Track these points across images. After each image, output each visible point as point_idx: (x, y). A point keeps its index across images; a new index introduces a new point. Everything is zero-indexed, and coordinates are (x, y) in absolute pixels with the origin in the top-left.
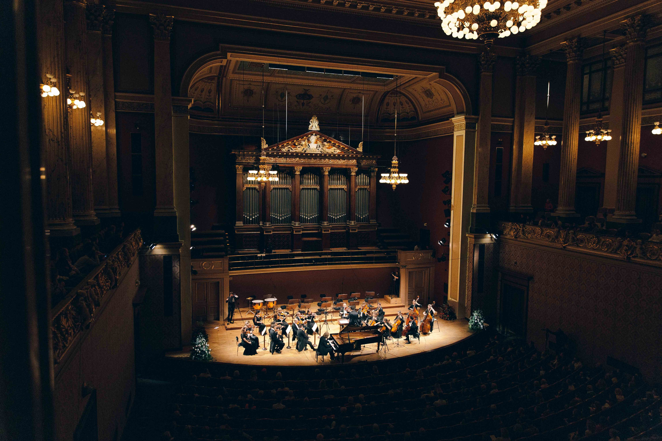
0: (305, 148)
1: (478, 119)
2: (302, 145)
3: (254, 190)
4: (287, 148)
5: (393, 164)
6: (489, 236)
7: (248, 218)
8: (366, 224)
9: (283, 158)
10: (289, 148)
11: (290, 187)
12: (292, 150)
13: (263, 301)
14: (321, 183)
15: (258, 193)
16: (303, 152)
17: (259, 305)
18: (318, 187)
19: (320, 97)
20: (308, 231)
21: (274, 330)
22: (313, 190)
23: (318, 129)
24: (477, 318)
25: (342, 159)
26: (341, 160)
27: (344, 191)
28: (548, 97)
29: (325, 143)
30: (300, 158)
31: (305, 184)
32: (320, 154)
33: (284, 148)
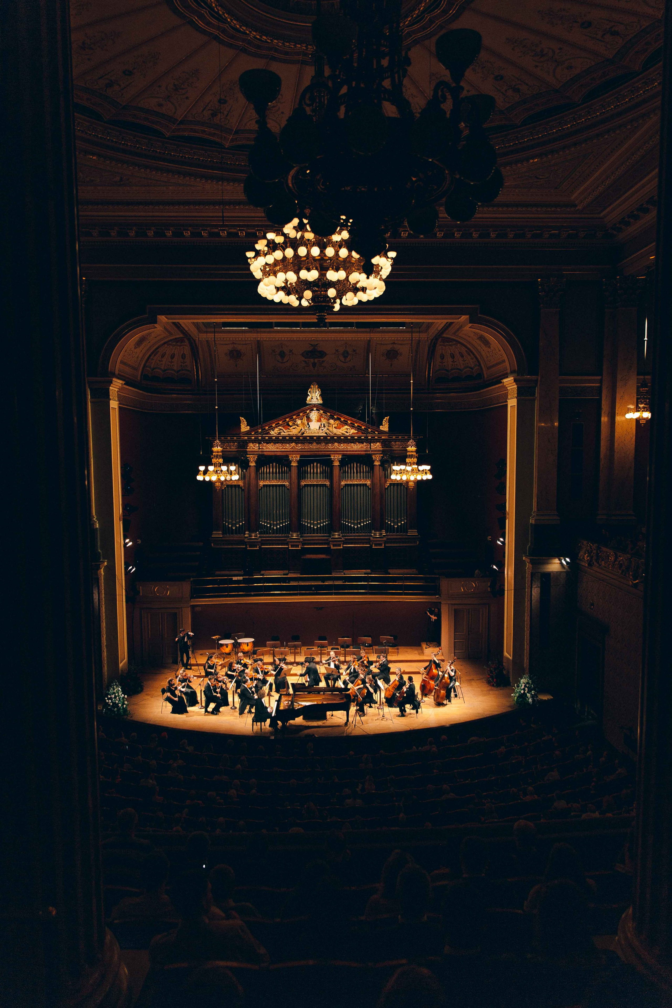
0: (303, 428)
1: (537, 381)
2: (298, 426)
3: (237, 489)
4: (278, 429)
5: (409, 452)
6: (557, 561)
7: (230, 526)
8: (402, 535)
9: (272, 443)
10: (281, 429)
11: (288, 483)
12: (284, 432)
13: (233, 641)
14: (330, 476)
15: (243, 492)
16: (299, 434)
17: (227, 647)
18: (328, 483)
19: (337, 353)
20: (311, 545)
21: (210, 684)
22: (321, 488)
23: (320, 402)
24: (525, 686)
25: (359, 443)
26: (357, 443)
27: (367, 488)
28: (646, 341)
29: (332, 421)
30: (296, 444)
31: (309, 479)
32: (325, 437)
33: (273, 430)
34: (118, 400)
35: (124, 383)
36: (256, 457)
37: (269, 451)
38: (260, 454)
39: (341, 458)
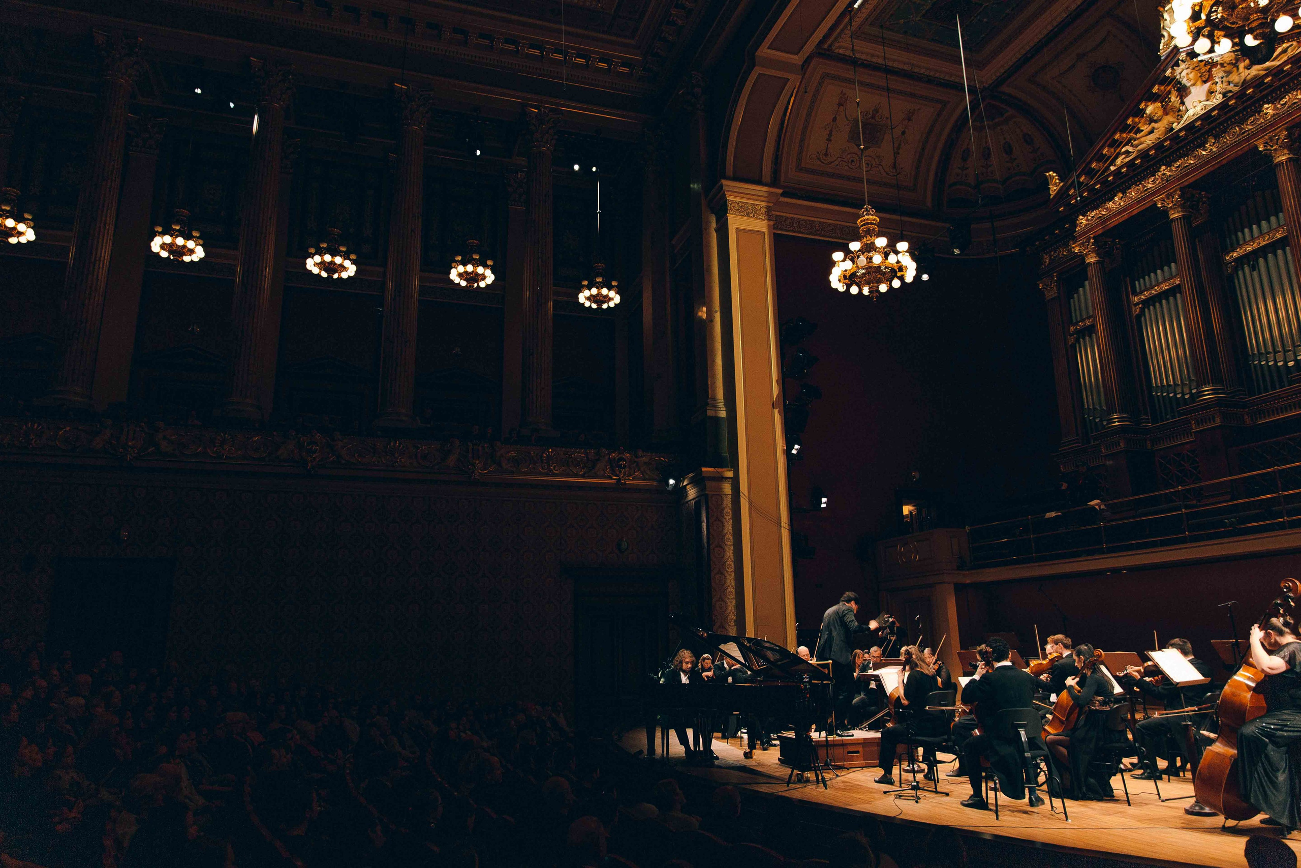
0: (1172, 120)
4: (1121, 157)
7: (1098, 420)
9: (1119, 194)
10: (1125, 152)
12: (1132, 154)
16: (1164, 136)
30: (1169, 165)
31: (1241, 242)
32: (1221, 107)
33: (1113, 163)
34: (768, 220)
35: (780, 191)
36: (1092, 241)
37: (1115, 216)
38: (1100, 232)
39: (1287, 137)
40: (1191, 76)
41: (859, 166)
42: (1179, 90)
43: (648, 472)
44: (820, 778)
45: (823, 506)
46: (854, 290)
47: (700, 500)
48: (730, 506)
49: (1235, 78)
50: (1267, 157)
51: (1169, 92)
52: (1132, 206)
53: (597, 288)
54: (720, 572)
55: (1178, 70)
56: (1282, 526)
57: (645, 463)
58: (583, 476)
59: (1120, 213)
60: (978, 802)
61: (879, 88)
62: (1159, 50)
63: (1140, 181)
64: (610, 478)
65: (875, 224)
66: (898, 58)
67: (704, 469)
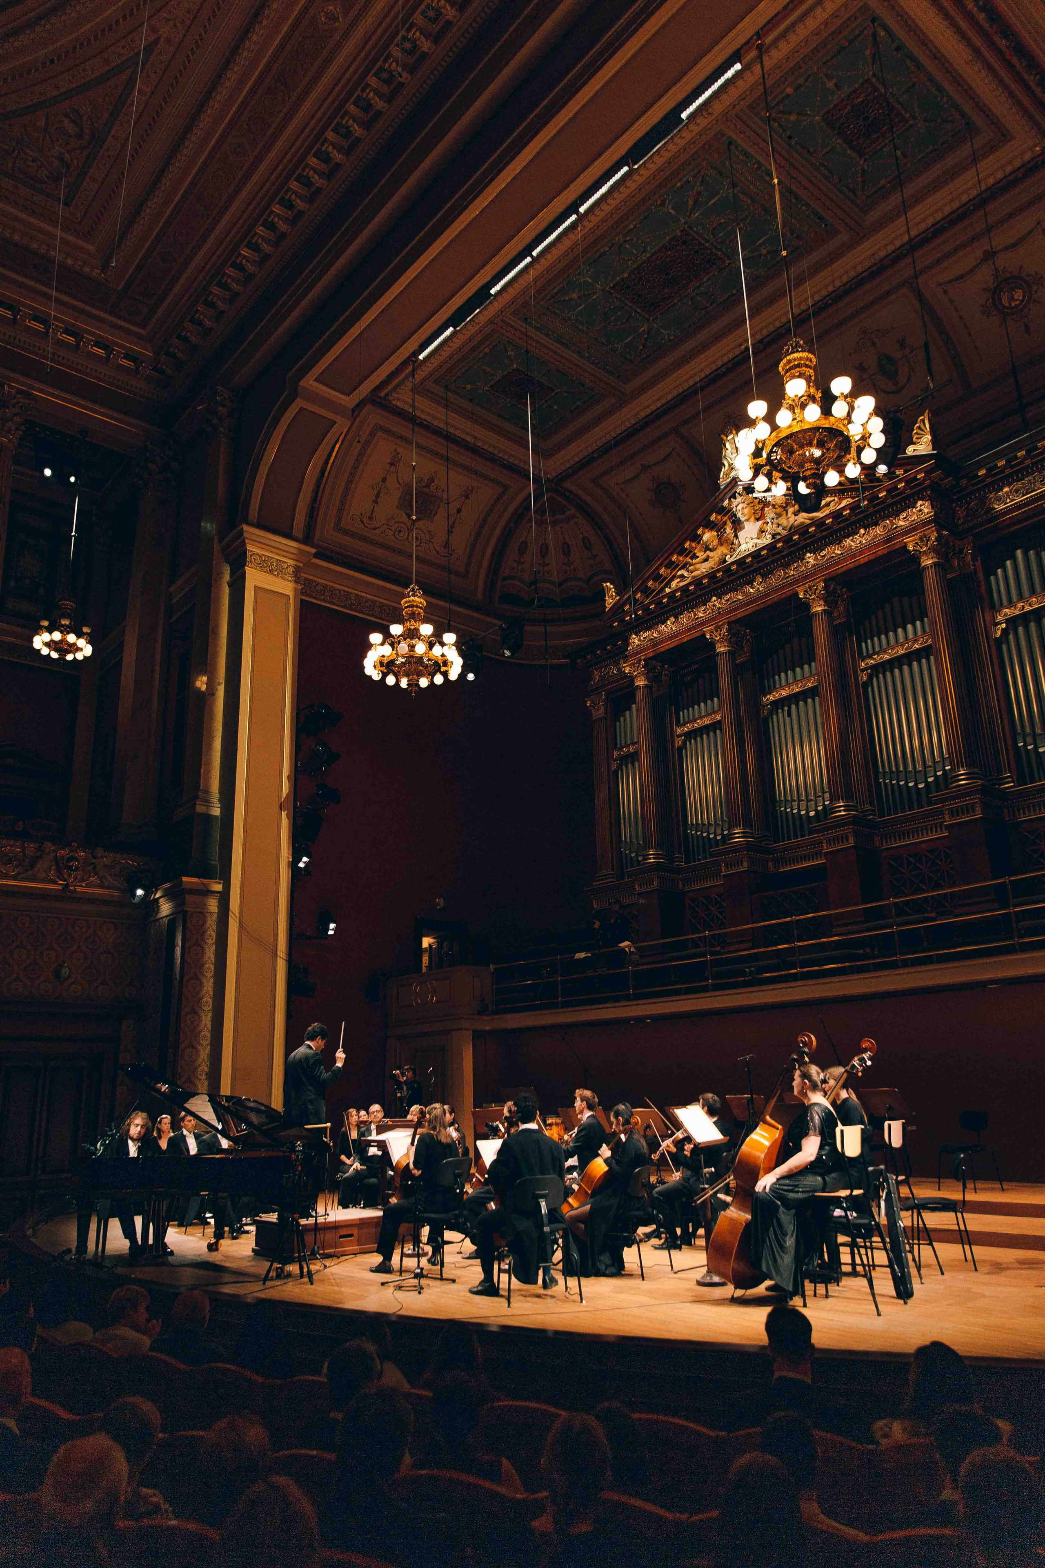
0: (725, 552)
4: (676, 579)
7: (634, 855)
9: (676, 613)
10: (681, 576)
12: (686, 579)
16: (718, 567)
20: (799, 862)
25: (866, 528)
26: (862, 532)
30: (719, 597)
31: (777, 686)
32: (770, 547)
33: (668, 584)
34: (296, 582)
35: (314, 551)
36: (643, 663)
37: (667, 640)
38: (651, 655)
39: (825, 588)
40: (746, 511)
41: (407, 538)
42: (733, 523)
43: (109, 877)
44: (305, 1270)
45: (331, 933)
46: (391, 680)
47: (175, 918)
48: (215, 927)
49: (783, 521)
50: (805, 606)
51: (725, 523)
52: (682, 633)
53: (61, 632)
54: (194, 1012)
55: (735, 502)
56: (795, 978)
57: (106, 866)
58: (15, 878)
59: (672, 638)
60: (489, 1288)
61: (436, 454)
62: (719, 478)
63: (692, 608)
64: (55, 883)
65: (421, 608)
66: (461, 427)
67: (185, 879)
